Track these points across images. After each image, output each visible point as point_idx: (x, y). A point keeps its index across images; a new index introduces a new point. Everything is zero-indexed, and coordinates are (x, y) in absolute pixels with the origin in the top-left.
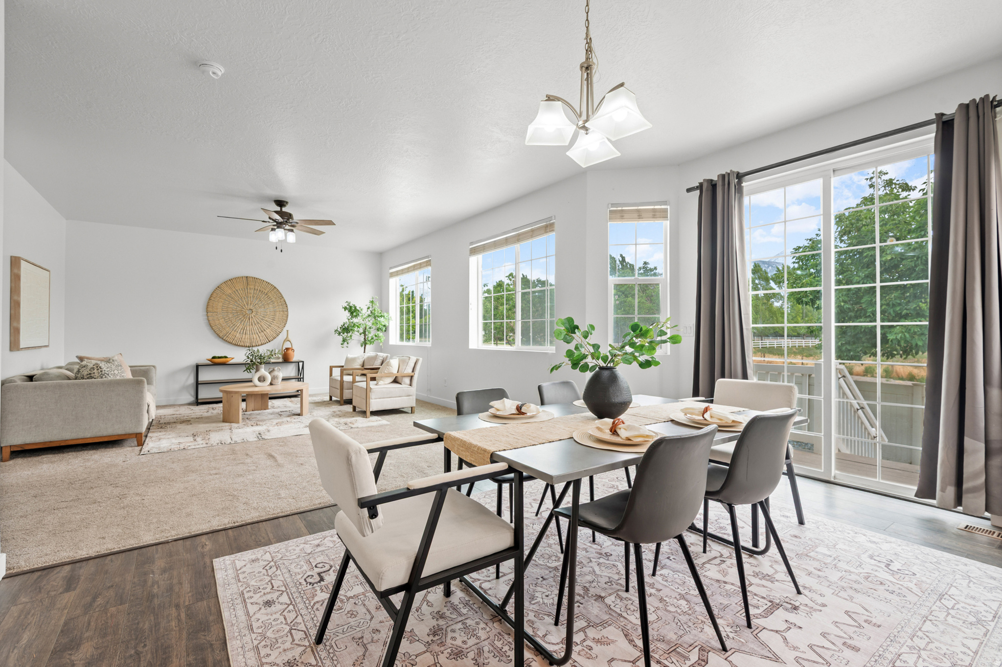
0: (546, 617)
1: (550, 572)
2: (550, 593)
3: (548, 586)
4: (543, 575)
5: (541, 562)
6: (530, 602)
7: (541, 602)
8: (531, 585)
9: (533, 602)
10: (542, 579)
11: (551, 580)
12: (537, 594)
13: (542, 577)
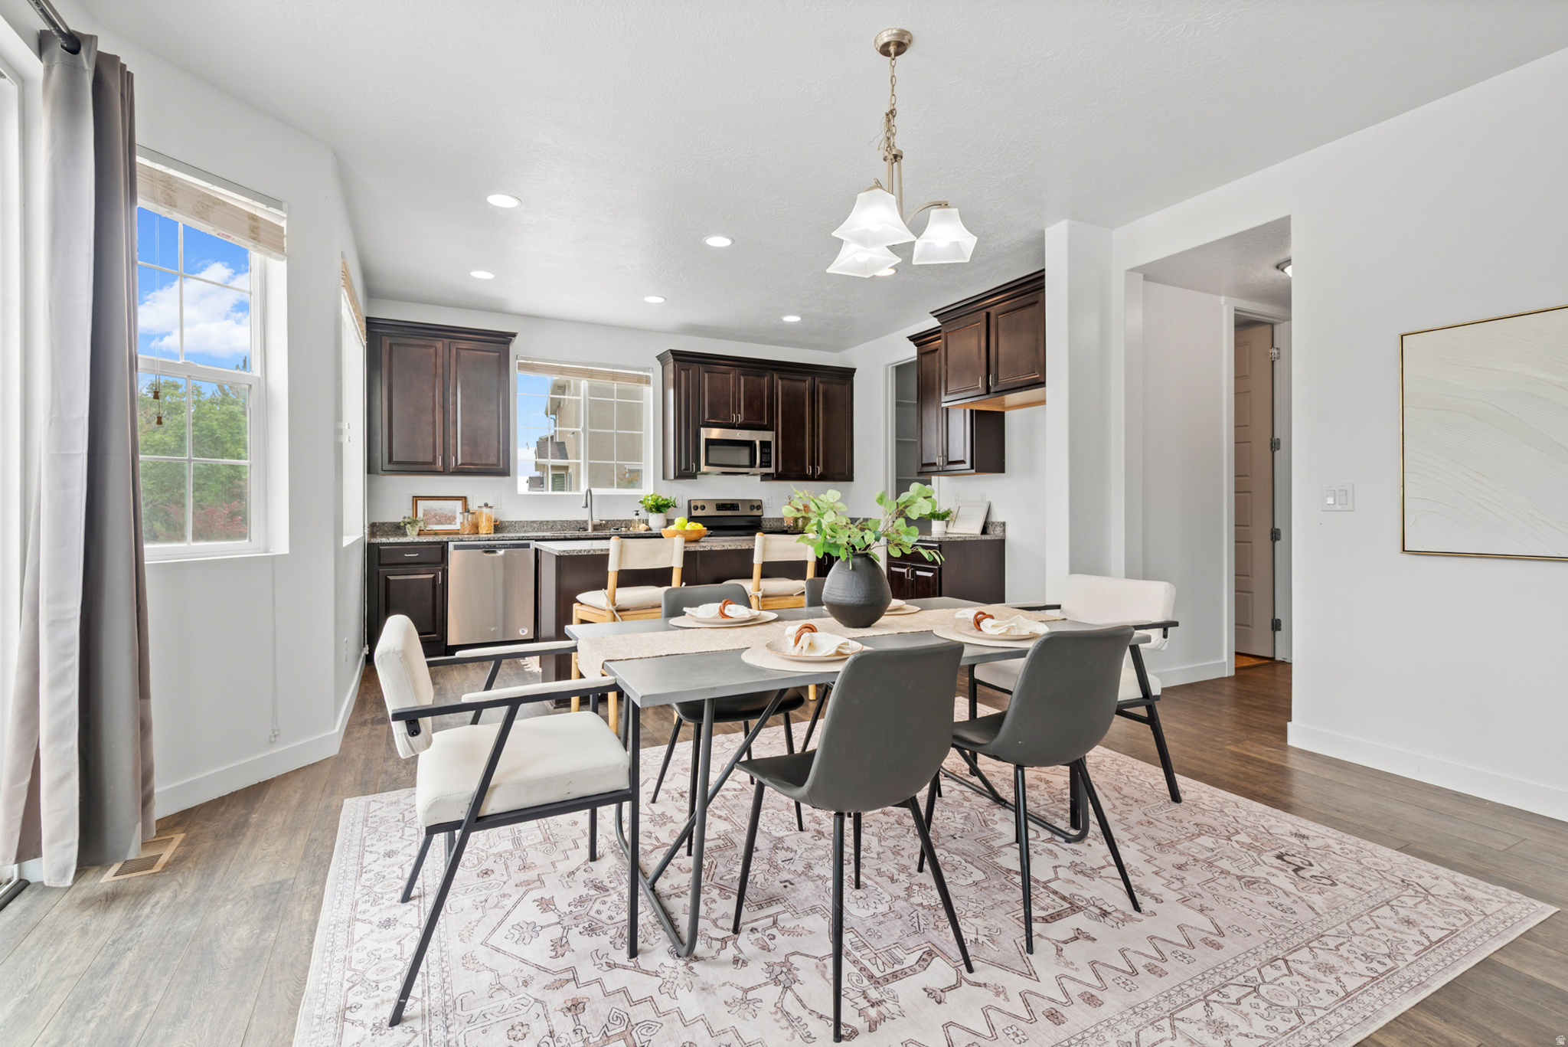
0: (951, 802)
1: (944, 844)
2: (945, 821)
3: (947, 828)
4: (954, 841)
5: (957, 858)
6: (969, 814)
7: (956, 813)
8: (970, 830)
9: (966, 814)
10: (955, 836)
11: (943, 835)
12: (962, 821)
13: (955, 838)
